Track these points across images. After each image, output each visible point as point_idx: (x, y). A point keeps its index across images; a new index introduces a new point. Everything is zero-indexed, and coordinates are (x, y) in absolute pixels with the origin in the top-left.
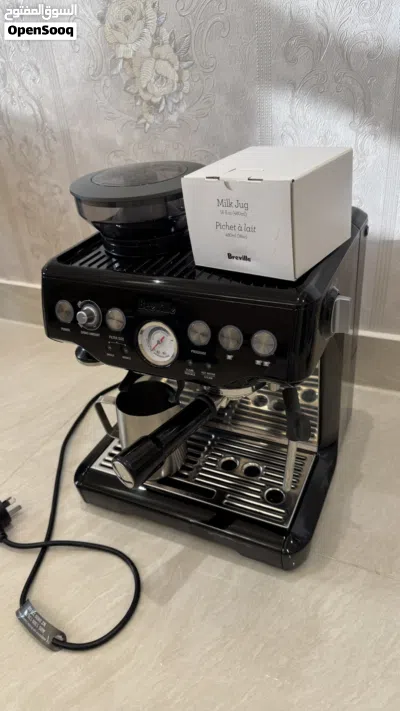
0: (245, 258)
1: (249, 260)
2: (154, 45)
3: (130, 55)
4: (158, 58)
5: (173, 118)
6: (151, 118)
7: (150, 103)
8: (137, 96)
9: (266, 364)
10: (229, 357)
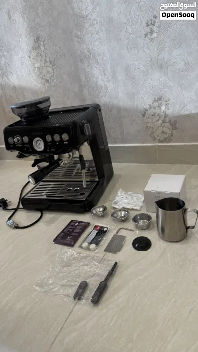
2: (45, 63)
3: (39, 66)
4: (46, 66)
5: (53, 84)
6: (47, 84)
7: (46, 80)
8: (42, 78)
9: (67, 143)
10: (57, 143)
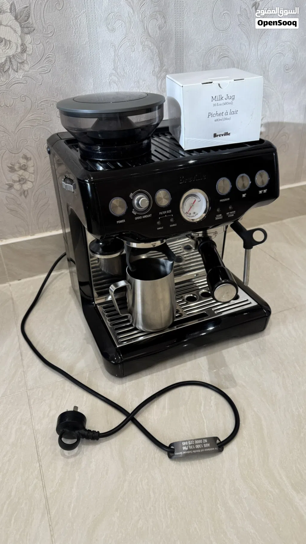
0: (227, 134)
1: (229, 134)
9: (265, 191)
10: (244, 195)
